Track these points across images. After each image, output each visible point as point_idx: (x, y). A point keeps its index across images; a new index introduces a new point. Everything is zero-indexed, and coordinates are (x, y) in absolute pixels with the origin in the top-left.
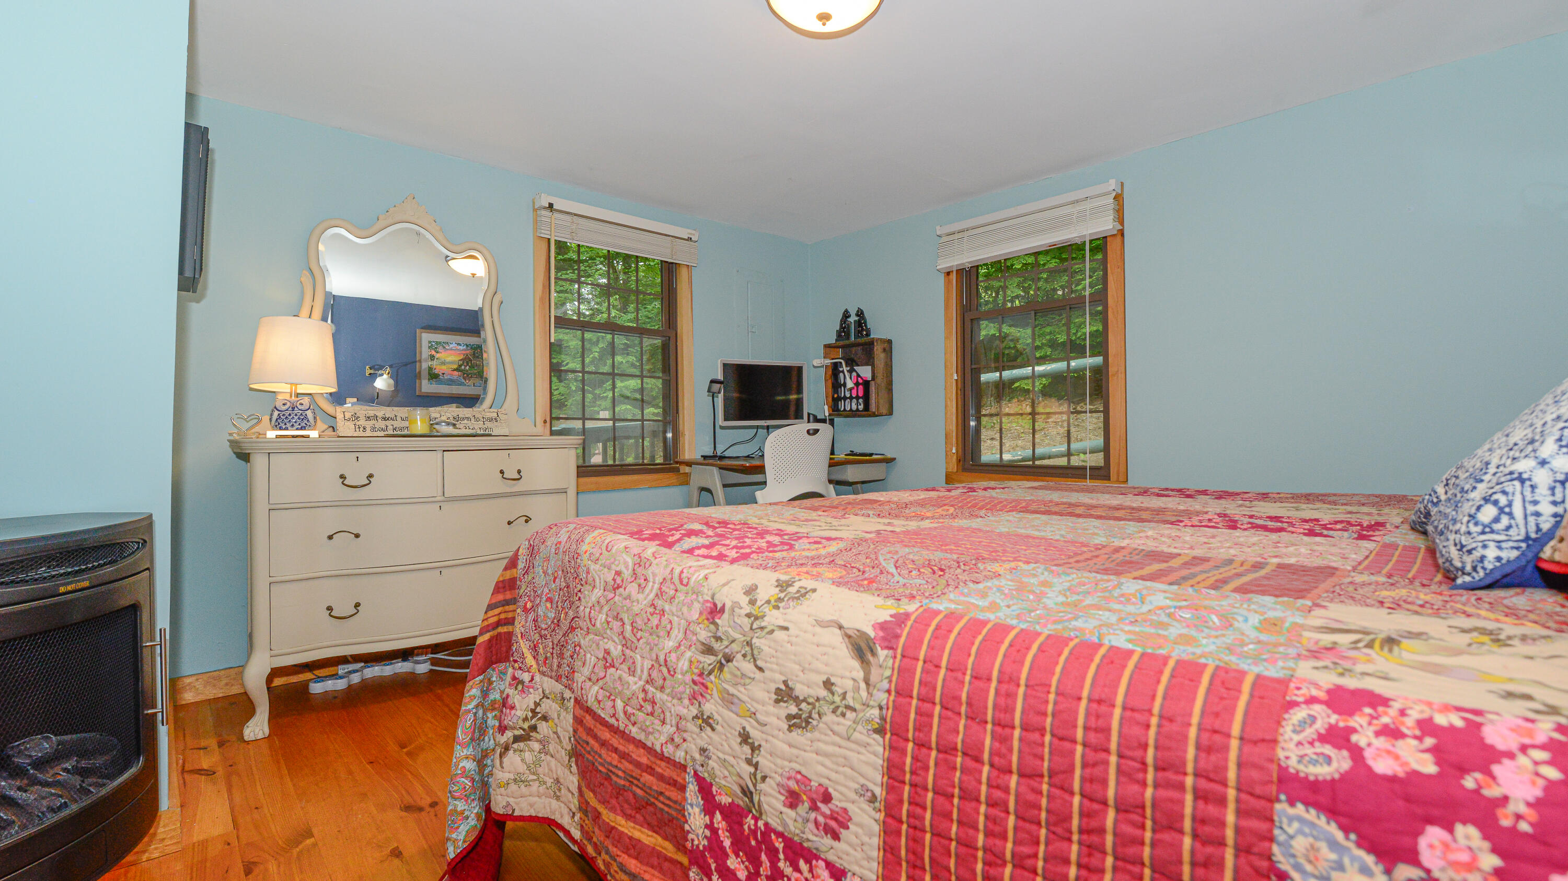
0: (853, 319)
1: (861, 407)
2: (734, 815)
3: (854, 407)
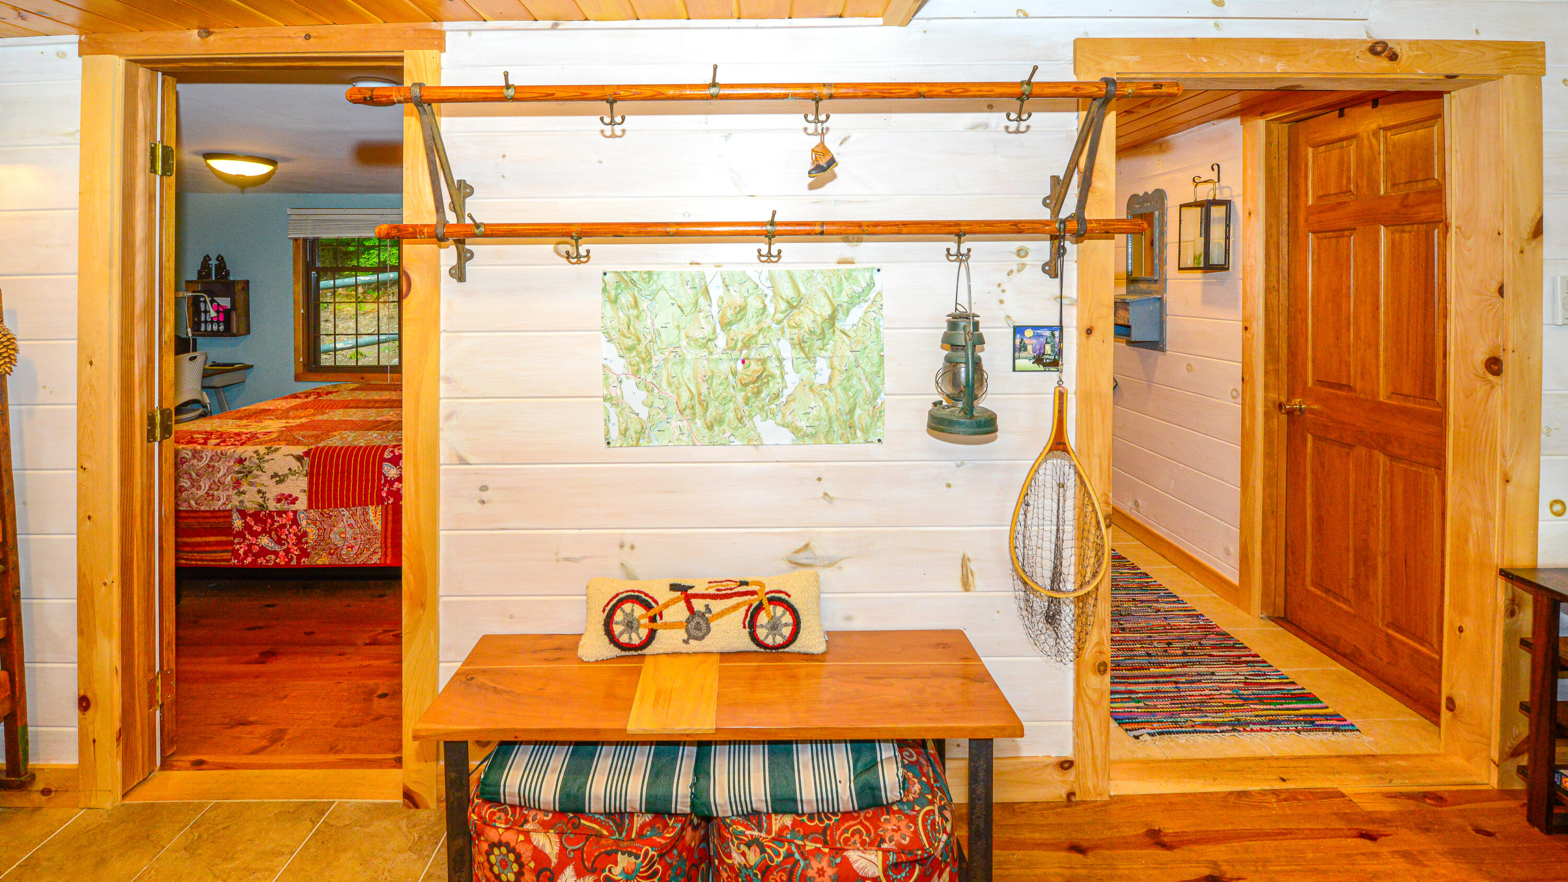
0: (213, 262)
1: (222, 328)
2: (256, 516)
3: (215, 328)
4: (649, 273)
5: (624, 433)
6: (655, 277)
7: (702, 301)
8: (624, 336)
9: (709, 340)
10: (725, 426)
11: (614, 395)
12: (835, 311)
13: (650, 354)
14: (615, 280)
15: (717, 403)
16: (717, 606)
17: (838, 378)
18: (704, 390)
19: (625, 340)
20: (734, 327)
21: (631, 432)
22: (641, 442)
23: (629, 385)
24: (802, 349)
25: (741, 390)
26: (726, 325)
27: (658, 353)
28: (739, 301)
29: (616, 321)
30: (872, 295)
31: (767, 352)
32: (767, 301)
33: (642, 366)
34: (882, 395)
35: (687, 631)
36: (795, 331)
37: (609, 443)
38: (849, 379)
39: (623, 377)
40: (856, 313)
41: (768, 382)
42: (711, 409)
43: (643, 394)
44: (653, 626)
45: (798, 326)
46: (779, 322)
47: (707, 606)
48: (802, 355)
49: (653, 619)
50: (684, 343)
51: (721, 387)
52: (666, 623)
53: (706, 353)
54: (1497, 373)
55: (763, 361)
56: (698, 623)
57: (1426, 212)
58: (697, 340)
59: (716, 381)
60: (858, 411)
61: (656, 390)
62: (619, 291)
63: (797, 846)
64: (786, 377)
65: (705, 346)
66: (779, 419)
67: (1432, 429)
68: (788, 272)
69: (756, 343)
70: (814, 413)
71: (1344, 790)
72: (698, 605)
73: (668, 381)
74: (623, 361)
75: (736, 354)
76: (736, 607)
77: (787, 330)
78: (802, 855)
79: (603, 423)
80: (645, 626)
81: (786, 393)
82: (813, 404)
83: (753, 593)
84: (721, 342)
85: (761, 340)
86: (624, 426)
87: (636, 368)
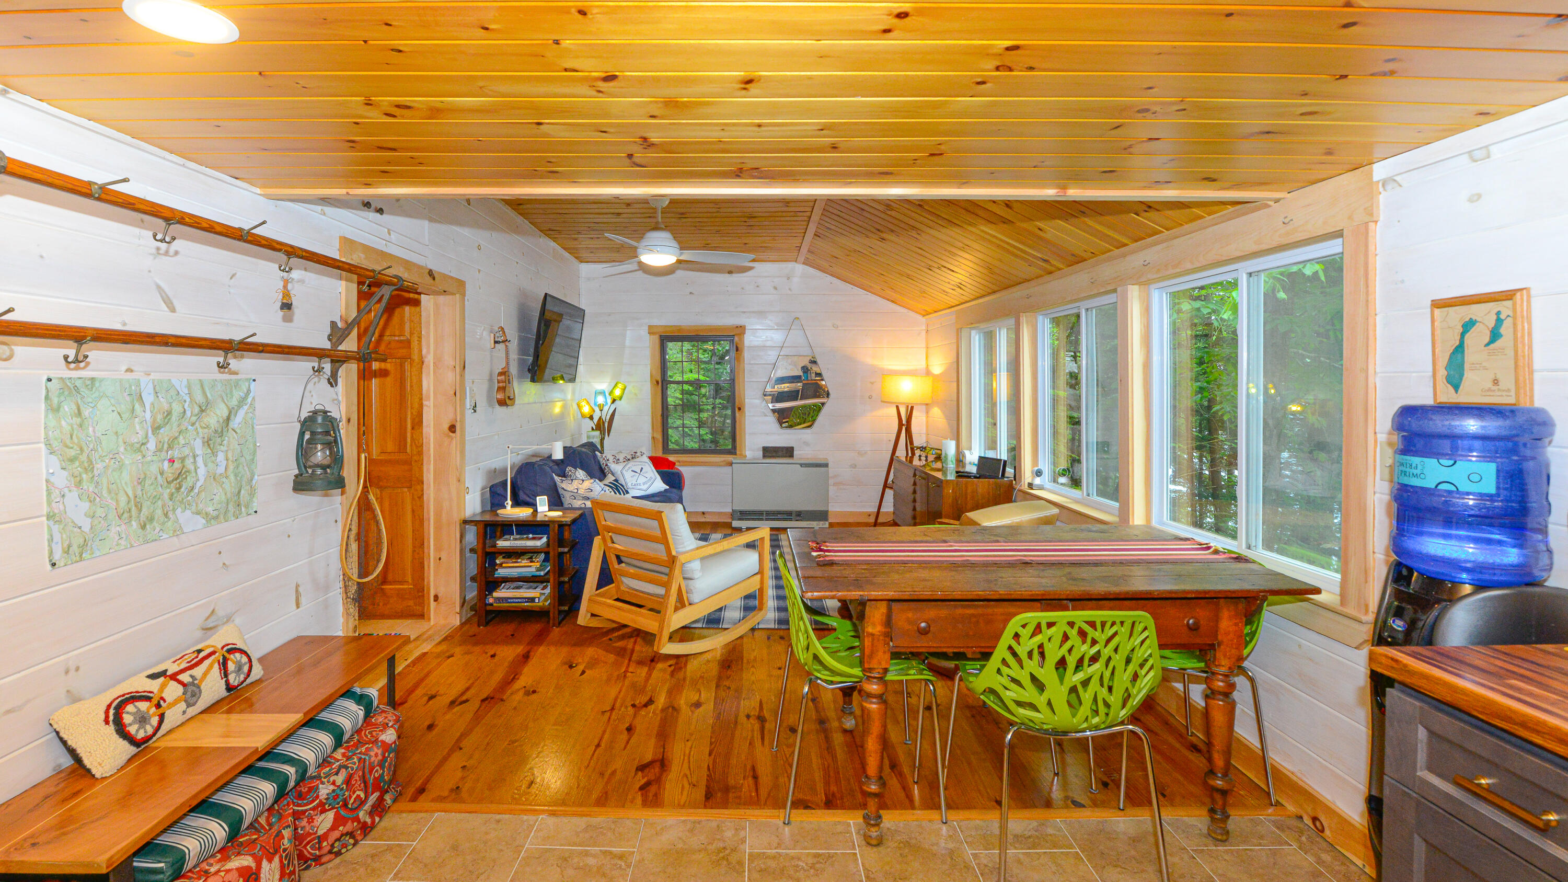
4: (93, 379)
5: (67, 551)
6: (97, 384)
7: (137, 406)
8: (67, 446)
9: (143, 444)
10: (155, 523)
11: (56, 511)
12: (230, 413)
13: (92, 463)
14: (58, 386)
15: (149, 503)
16: (198, 672)
17: (231, 467)
18: (139, 493)
19: (67, 450)
20: (162, 431)
21: (75, 548)
22: (84, 555)
23: (72, 497)
24: (209, 445)
25: (167, 487)
26: (156, 429)
27: (99, 461)
28: (166, 406)
29: (58, 431)
30: (249, 400)
31: (186, 451)
32: (186, 407)
33: (84, 476)
34: (256, 477)
35: (185, 701)
36: (206, 430)
37: (54, 565)
38: (237, 467)
39: (66, 490)
40: (241, 413)
41: (186, 478)
42: (144, 510)
43: (85, 505)
44: (160, 711)
45: (208, 427)
46: (193, 424)
47: (192, 676)
48: (209, 451)
49: (158, 706)
50: (122, 449)
51: (152, 487)
52: (170, 704)
53: (140, 457)
54: (454, 432)
55: (183, 460)
56: (193, 691)
57: (403, 352)
58: (132, 445)
59: (148, 482)
60: (243, 492)
61: (98, 499)
62: (62, 398)
63: (360, 753)
64: (198, 471)
65: (139, 450)
66: (194, 508)
67: (406, 467)
68: (200, 380)
69: (179, 444)
70: (217, 498)
71: (425, 651)
72: (185, 677)
73: (108, 488)
74: (65, 473)
75: (163, 455)
76: (211, 667)
77: (200, 430)
78: (364, 754)
79: (46, 543)
80: (154, 714)
81: (199, 484)
82: (215, 491)
83: (213, 653)
84: (152, 445)
85: (181, 440)
86: (67, 543)
87: (78, 479)
